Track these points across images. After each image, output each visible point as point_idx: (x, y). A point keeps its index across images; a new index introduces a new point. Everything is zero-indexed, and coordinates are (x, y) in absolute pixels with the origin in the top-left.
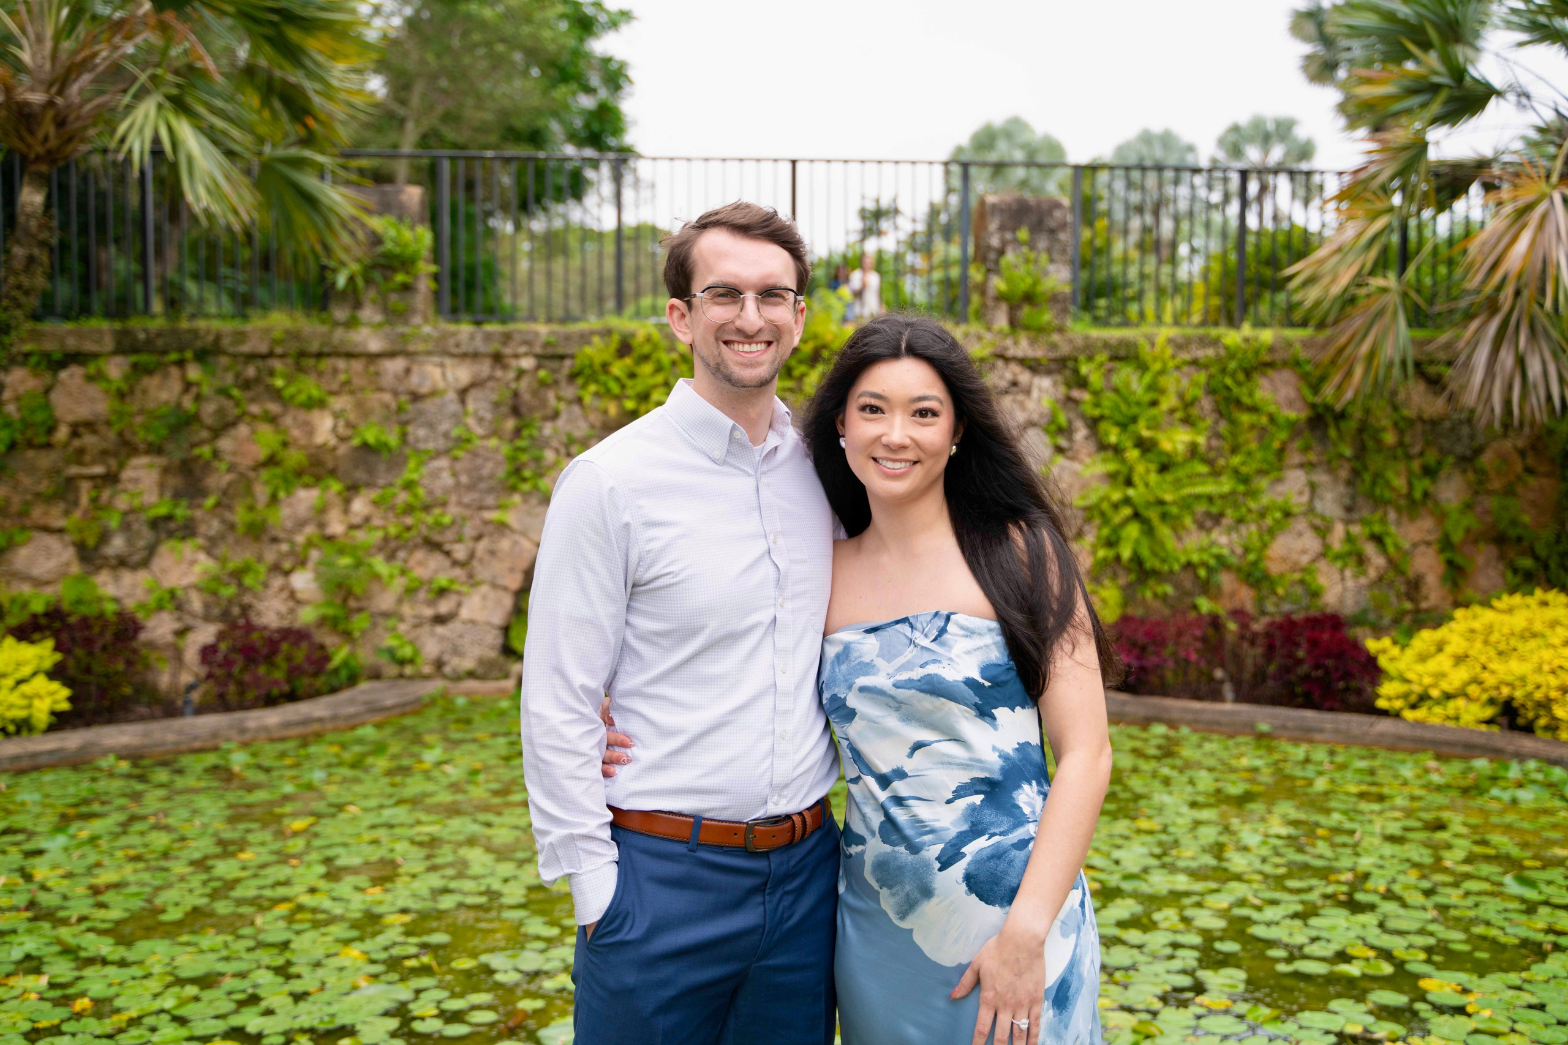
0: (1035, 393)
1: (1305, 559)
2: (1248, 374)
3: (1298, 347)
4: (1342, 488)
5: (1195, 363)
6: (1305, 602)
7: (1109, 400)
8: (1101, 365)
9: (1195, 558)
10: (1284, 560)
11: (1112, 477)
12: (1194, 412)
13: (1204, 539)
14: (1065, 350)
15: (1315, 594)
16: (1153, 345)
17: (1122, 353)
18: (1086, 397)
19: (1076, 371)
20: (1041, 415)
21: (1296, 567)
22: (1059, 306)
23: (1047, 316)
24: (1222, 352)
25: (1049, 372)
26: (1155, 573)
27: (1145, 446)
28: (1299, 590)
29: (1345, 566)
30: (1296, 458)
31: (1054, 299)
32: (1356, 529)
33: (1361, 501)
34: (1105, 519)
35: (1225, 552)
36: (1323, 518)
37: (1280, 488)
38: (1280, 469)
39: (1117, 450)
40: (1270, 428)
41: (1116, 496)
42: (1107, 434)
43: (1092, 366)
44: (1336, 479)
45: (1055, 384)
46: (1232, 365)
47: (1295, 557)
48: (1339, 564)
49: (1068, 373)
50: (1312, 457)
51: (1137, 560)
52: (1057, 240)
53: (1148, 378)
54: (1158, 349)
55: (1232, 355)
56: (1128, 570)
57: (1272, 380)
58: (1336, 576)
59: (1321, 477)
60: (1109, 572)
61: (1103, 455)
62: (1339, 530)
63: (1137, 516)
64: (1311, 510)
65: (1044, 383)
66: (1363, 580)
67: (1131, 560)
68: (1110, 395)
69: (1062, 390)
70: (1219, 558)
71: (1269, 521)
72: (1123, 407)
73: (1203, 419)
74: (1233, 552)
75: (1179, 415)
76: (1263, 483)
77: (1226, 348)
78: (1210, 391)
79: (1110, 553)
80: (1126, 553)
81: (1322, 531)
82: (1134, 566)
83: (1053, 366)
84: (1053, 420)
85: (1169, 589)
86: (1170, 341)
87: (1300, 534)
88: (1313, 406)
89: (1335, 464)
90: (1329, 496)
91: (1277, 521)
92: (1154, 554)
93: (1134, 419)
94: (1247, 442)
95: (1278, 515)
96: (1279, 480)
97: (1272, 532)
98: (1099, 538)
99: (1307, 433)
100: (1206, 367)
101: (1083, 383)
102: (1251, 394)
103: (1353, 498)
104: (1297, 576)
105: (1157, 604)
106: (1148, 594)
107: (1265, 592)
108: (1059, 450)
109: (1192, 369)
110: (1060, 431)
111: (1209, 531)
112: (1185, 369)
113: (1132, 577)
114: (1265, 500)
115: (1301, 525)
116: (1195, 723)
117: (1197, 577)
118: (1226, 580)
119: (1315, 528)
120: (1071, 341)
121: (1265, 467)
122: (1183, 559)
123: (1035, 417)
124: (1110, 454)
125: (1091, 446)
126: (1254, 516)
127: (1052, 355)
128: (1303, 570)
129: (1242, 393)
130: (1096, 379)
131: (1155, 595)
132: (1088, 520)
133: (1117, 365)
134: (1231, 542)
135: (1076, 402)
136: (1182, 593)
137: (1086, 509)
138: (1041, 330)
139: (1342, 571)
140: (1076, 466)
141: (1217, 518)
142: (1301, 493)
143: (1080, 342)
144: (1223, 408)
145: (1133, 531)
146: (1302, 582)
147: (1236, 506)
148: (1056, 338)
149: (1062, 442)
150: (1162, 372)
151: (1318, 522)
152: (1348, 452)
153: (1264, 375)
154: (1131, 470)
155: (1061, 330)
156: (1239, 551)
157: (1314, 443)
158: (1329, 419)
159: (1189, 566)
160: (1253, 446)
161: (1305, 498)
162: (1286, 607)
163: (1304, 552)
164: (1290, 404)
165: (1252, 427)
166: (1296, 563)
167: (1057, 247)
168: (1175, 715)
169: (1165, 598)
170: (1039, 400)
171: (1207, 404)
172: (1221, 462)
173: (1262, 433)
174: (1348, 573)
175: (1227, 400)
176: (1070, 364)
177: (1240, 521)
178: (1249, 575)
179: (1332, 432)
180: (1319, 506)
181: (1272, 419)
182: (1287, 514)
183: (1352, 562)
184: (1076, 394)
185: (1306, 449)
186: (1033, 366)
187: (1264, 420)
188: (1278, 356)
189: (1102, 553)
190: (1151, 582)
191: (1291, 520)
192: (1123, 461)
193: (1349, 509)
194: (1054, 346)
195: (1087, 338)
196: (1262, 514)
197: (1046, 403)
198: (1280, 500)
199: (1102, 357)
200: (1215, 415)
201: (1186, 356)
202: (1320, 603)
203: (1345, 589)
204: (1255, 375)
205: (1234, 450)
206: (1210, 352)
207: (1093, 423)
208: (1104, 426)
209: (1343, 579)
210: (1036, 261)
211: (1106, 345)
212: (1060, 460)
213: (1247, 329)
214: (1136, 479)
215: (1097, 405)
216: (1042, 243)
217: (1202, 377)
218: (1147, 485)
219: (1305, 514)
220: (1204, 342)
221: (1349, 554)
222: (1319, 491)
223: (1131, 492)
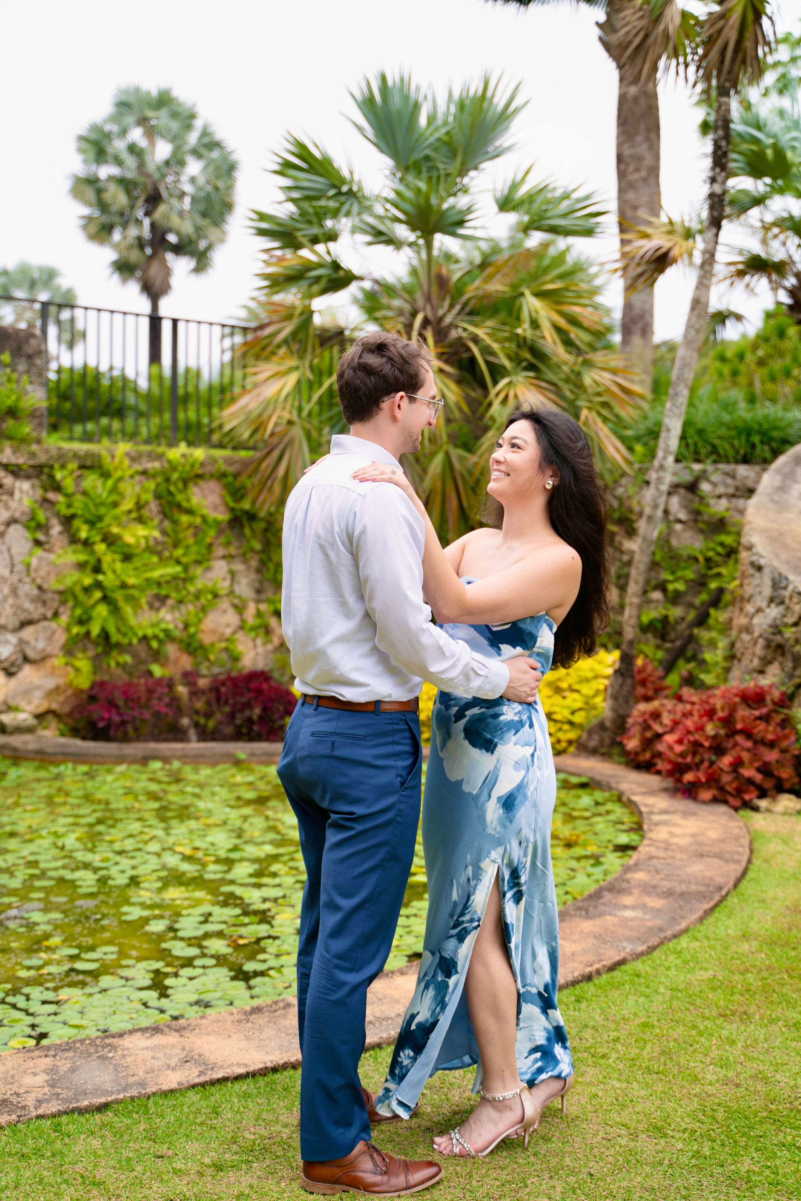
0: (17, 495)
1: (228, 631)
2: (185, 482)
3: (221, 462)
4: (253, 576)
5: (144, 473)
6: (229, 665)
7: (79, 501)
8: (72, 472)
9: (149, 632)
10: (213, 632)
11: (81, 566)
12: (145, 512)
13: (154, 617)
14: (42, 458)
15: (236, 659)
16: (113, 457)
17: (89, 463)
18: (61, 499)
19: (52, 477)
20: (23, 513)
21: (223, 638)
22: (36, 421)
23: (26, 429)
24: (166, 465)
25: (28, 477)
26: (118, 646)
27: (110, 540)
28: (224, 656)
29: (257, 635)
30: (220, 551)
31: (34, 414)
32: (263, 607)
33: (266, 584)
34: (77, 603)
35: (171, 626)
36: (240, 598)
37: (209, 575)
38: (209, 560)
39: (87, 543)
40: (204, 527)
41: (88, 581)
42: (78, 530)
43: (65, 472)
44: (249, 568)
45: (33, 487)
46: (175, 476)
47: (221, 629)
48: (252, 634)
49: (44, 477)
50: (232, 550)
51: (105, 635)
52: (34, 365)
53: (110, 483)
54: (117, 460)
55: (174, 468)
56: (96, 644)
57: (202, 490)
58: (251, 645)
59: (238, 566)
60: (80, 645)
61: (73, 547)
62: (252, 607)
63: (105, 598)
64: (231, 593)
65: (26, 485)
66: (270, 647)
67: (99, 636)
68: (79, 497)
69: (40, 492)
70: (166, 631)
71: (203, 600)
72: (92, 508)
73: (152, 519)
74: (176, 627)
75: (134, 515)
76: (198, 571)
77: (169, 462)
78: (158, 496)
79: (81, 630)
80: (95, 630)
81: (240, 609)
82: (101, 640)
83: (31, 471)
84: (33, 517)
85: (127, 658)
86: (127, 454)
87: (225, 612)
88: (232, 510)
89: (249, 556)
90: (244, 581)
91: (209, 601)
92: (119, 630)
93: (100, 518)
94: (186, 538)
95: (210, 597)
96: (208, 569)
97: (204, 610)
98: (72, 616)
99: (228, 532)
100: (154, 476)
101: (57, 488)
102: (188, 500)
103: (261, 582)
104: (223, 645)
105: (119, 671)
106: (113, 664)
107: (200, 659)
108: (38, 543)
109: (143, 478)
110: (39, 527)
111: (158, 610)
112: (137, 478)
113: (100, 649)
114: (199, 584)
115: (225, 604)
116: (185, 758)
117: (150, 647)
118: (171, 650)
119: (235, 606)
120: (47, 451)
121: (199, 558)
122: (140, 633)
123: (17, 515)
124: (80, 547)
125: (65, 540)
126: (190, 597)
127: (31, 462)
128: (227, 640)
129: (180, 497)
130: (69, 484)
131: (118, 664)
132: (63, 603)
133: (86, 472)
134: (174, 619)
135: (52, 503)
136: (139, 661)
137: (60, 593)
138: (24, 440)
139: (254, 640)
140: (52, 557)
141: (162, 599)
142: (224, 579)
143: (54, 452)
144: (167, 510)
145: (102, 610)
146: (226, 650)
147: (177, 590)
148: (34, 447)
149: (41, 536)
150: (120, 479)
151: (236, 601)
152: (258, 546)
153: (196, 484)
154: (99, 561)
155: (39, 441)
156: (181, 626)
157: (233, 539)
158: (244, 519)
159: (145, 639)
160: (191, 541)
161: (227, 583)
162: (216, 670)
163: (228, 626)
164: (215, 508)
165: (190, 526)
166: (222, 634)
167: (34, 370)
168: (168, 753)
169: (123, 666)
170: (20, 500)
171: (154, 506)
172: (166, 554)
173: (197, 531)
174: (259, 642)
175: (170, 503)
176: (46, 470)
177: (180, 602)
178: (189, 645)
179: (247, 531)
180: (237, 589)
181: (204, 518)
182: (216, 596)
183: (261, 632)
184: (51, 496)
185: (228, 544)
186: (15, 471)
187: (198, 521)
188: (207, 470)
189: (75, 630)
190: (114, 653)
191: (218, 600)
192: (93, 552)
193: (259, 591)
194: (33, 455)
195: (60, 449)
196: (197, 596)
197: (27, 502)
198: (210, 585)
199: (73, 466)
200: (161, 517)
201: (139, 468)
202: (239, 665)
203: (257, 654)
204: (190, 485)
205: (175, 545)
206: (157, 465)
207: (67, 521)
208: (77, 523)
209: (255, 646)
210: (18, 382)
211: (76, 456)
212: (39, 552)
213: (183, 447)
214: (105, 566)
215: (69, 506)
216: (22, 367)
217: (151, 485)
218: (114, 572)
219: (227, 595)
220: (152, 456)
221: (259, 627)
222: (237, 578)
223: (101, 577)
